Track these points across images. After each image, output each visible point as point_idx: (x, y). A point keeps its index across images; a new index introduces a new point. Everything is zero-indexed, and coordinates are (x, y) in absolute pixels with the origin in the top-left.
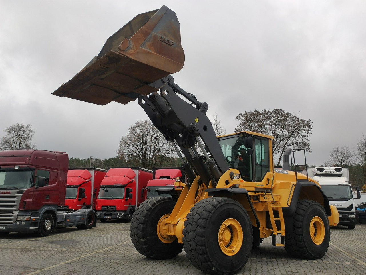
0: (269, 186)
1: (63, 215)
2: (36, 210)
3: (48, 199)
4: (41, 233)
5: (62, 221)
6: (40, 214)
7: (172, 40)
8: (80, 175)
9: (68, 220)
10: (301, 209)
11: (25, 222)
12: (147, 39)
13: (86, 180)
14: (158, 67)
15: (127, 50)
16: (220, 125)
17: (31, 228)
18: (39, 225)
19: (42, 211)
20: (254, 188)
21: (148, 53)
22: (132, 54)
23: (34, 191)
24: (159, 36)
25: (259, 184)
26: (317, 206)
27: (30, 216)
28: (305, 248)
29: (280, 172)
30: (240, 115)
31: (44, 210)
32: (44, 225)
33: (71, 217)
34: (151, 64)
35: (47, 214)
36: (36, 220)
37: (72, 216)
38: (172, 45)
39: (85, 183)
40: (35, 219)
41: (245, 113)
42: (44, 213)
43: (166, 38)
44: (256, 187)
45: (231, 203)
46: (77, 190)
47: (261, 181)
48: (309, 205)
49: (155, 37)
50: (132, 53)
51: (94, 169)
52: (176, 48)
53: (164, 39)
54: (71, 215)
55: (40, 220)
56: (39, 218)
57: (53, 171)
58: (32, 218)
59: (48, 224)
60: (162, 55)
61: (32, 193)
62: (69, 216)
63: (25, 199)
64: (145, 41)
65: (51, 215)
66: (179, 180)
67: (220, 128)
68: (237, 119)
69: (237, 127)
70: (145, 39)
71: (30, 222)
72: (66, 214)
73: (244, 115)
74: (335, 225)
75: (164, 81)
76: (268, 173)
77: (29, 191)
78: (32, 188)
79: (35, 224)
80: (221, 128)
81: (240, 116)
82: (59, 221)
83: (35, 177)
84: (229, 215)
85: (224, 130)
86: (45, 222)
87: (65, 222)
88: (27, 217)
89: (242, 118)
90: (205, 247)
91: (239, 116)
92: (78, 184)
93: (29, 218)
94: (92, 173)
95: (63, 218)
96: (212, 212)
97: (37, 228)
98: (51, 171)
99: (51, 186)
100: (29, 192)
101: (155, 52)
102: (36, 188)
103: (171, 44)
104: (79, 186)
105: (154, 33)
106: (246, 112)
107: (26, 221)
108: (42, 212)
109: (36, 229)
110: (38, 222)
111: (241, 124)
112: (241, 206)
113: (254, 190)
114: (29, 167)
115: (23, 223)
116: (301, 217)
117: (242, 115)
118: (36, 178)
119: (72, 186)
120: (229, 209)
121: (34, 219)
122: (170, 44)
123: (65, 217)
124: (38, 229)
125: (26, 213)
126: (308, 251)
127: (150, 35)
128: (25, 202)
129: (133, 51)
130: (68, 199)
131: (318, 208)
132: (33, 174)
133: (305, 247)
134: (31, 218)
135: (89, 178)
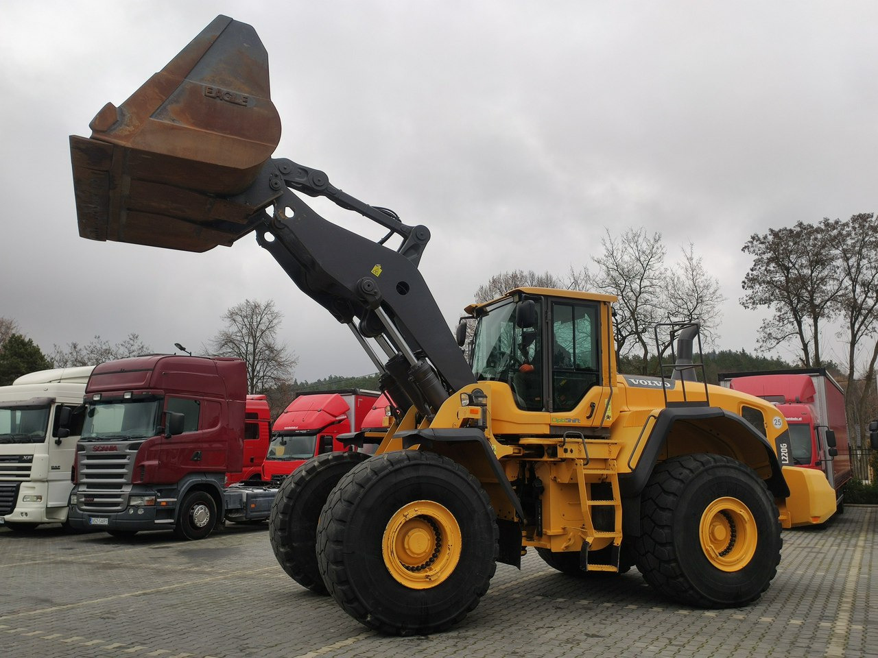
0: (595, 422)
1: (241, 495)
2: (172, 484)
3: (197, 460)
4: (184, 531)
5: (239, 506)
6: (179, 491)
7: (241, 91)
8: (322, 407)
9: (253, 506)
10: (675, 479)
11: (145, 510)
12: (172, 97)
13: (336, 417)
14: (199, 158)
15: (114, 129)
16: (700, 269)
17: (156, 521)
18: (179, 515)
19: (185, 486)
20: (548, 427)
21: (173, 128)
22: (126, 137)
23: (161, 444)
24: (206, 87)
25: (562, 418)
26: (732, 471)
27: (154, 497)
28: (681, 579)
29: (648, 386)
30: (753, 238)
31: (188, 483)
32: (191, 517)
33: (261, 499)
34: (180, 154)
35: (198, 492)
36: (170, 504)
37: (263, 497)
38: (244, 103)
39: (332, 423)
40: (167, 502)
41: (768, 232)
42: (188, 491)
43: (224, 90)
44: (554, 423)
45: (427, 465)
46: (315, 439)
47: (570, 409)
48: (702, 468)
49: (195, 91)
50: (128, 133)
51: (354, 392)
52: (255, 108)
53: (219, 91)
54: (261, 494)
55: (178, 506)
56: (176, 500)
57: (207, 400)
58: (159, 500)
59: (201, 515)
60: (213, 130)
61: (159, 448)
62: (256, 496)
63: (144, 461)
64: (166, 103)
65: (210, 494)
66: (390, 414)
67: (703, 278)
68: (746, 250)
69: (752, 270)
70: (164, 97)
71: (154, 509)
72: (247, 492)
73: (765, 237)
74: (814, 523)
75: (276, 186)
76: (595, 390)
77: (152, 444)
78: (157, 437)
79: (168, 512)
80: (705, 277)
81: (755, 242)
82: (230, 507)
83: (165, 413)
84: (417, 493)
85: (713, 281)
86: (193, 509)
87: (246, 510)
88: (147, 498)
89: (760, 245)
90: (343, 567)
91: (752, 242)
92: (317, 426)
93: (153, 500)
94: (350, 400)
95: (241, 500)
96: (367, 486)
97: (172, 521)
98: (203, 400)
99: (203, 433)
100: (151, 446)
101: (194, 124)
102: (166, 438)
103: (240, 101)
104: (320, 431)
105: (193, 81)
106: (772, 231)
107: (145, 508)
108: (183, 488)
109: (170, 523)
110: (174, 510)
111: (757, 262)
112: (460, 473)
113: (547, 431)
114: (151, 392)
115: (140, 512)
116: (671, 498)
117: (759, 239)
118: (167, 415)
119: (305, 432)
120: (418, 477)
121: (164, 504)
122: (237, 101)
123: (245, 500)
124: (177, 523)
125: (146, 491)
126: (692, 588)
127: (180, 88)
128: (143, 466)
129: (131, 128)
130: (297, 461)
131: (735, 476)
132: (161, 407)
133: (682, 575)
134: (156, 500)
135: (344, 413)
